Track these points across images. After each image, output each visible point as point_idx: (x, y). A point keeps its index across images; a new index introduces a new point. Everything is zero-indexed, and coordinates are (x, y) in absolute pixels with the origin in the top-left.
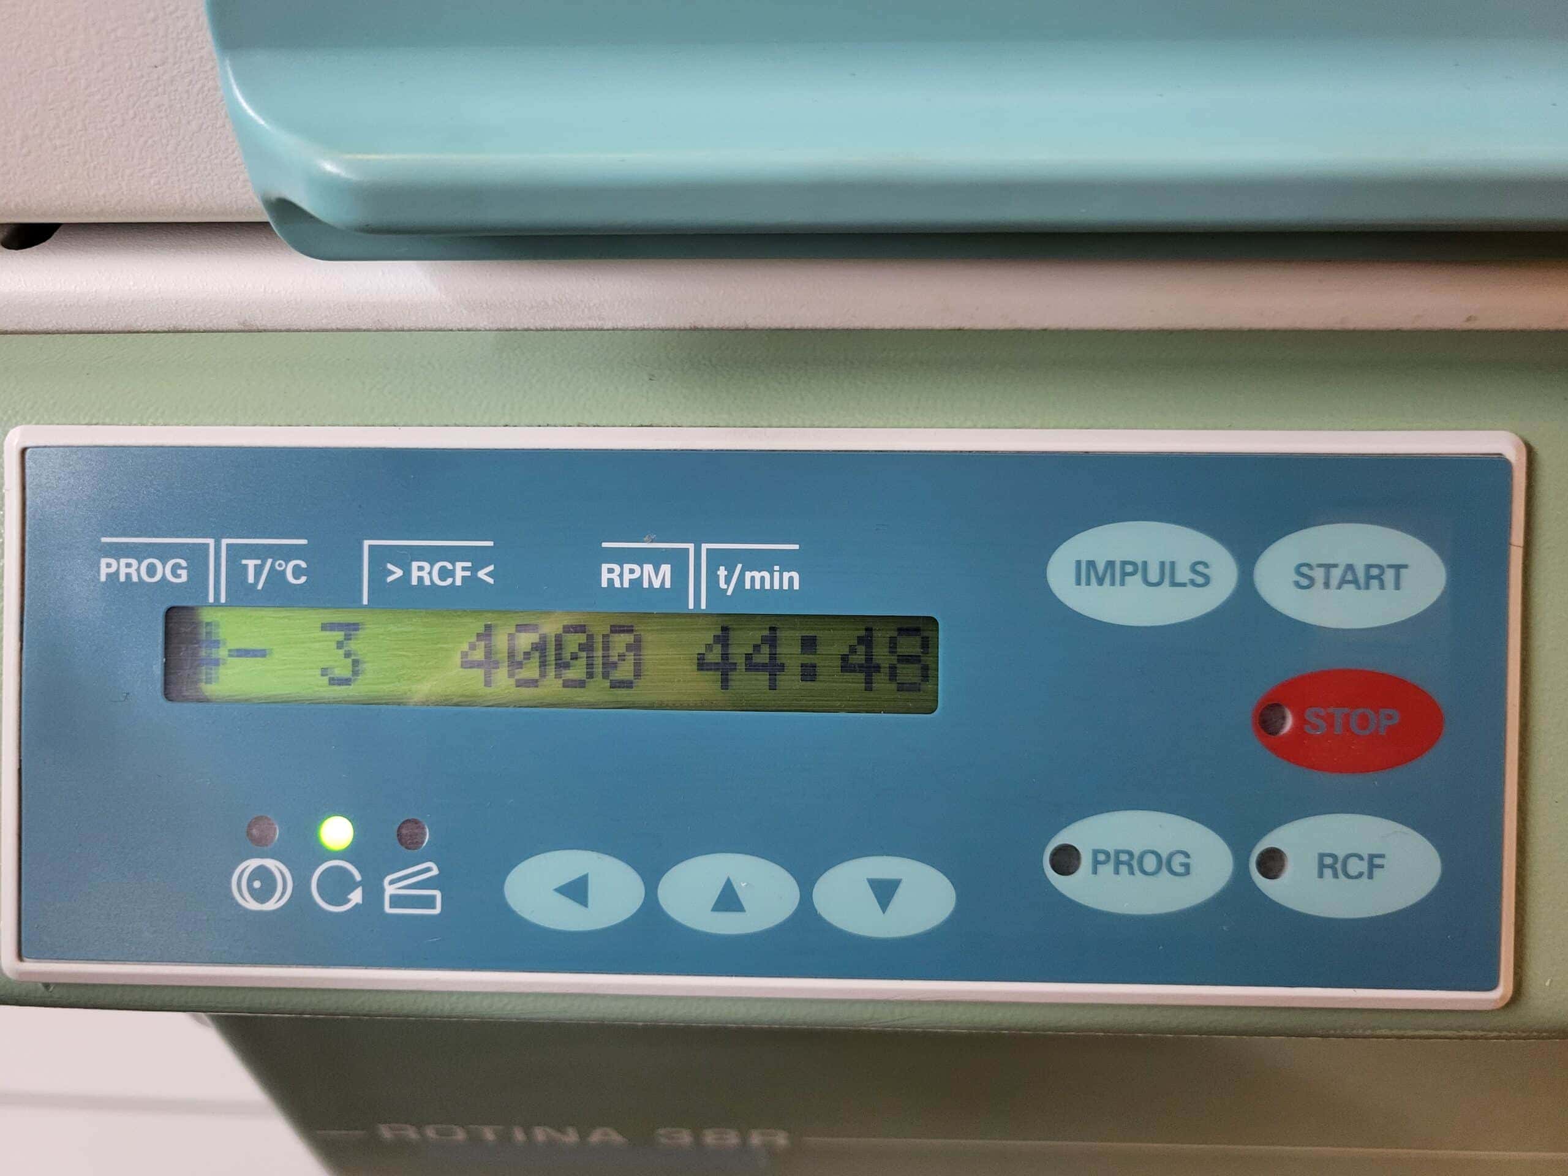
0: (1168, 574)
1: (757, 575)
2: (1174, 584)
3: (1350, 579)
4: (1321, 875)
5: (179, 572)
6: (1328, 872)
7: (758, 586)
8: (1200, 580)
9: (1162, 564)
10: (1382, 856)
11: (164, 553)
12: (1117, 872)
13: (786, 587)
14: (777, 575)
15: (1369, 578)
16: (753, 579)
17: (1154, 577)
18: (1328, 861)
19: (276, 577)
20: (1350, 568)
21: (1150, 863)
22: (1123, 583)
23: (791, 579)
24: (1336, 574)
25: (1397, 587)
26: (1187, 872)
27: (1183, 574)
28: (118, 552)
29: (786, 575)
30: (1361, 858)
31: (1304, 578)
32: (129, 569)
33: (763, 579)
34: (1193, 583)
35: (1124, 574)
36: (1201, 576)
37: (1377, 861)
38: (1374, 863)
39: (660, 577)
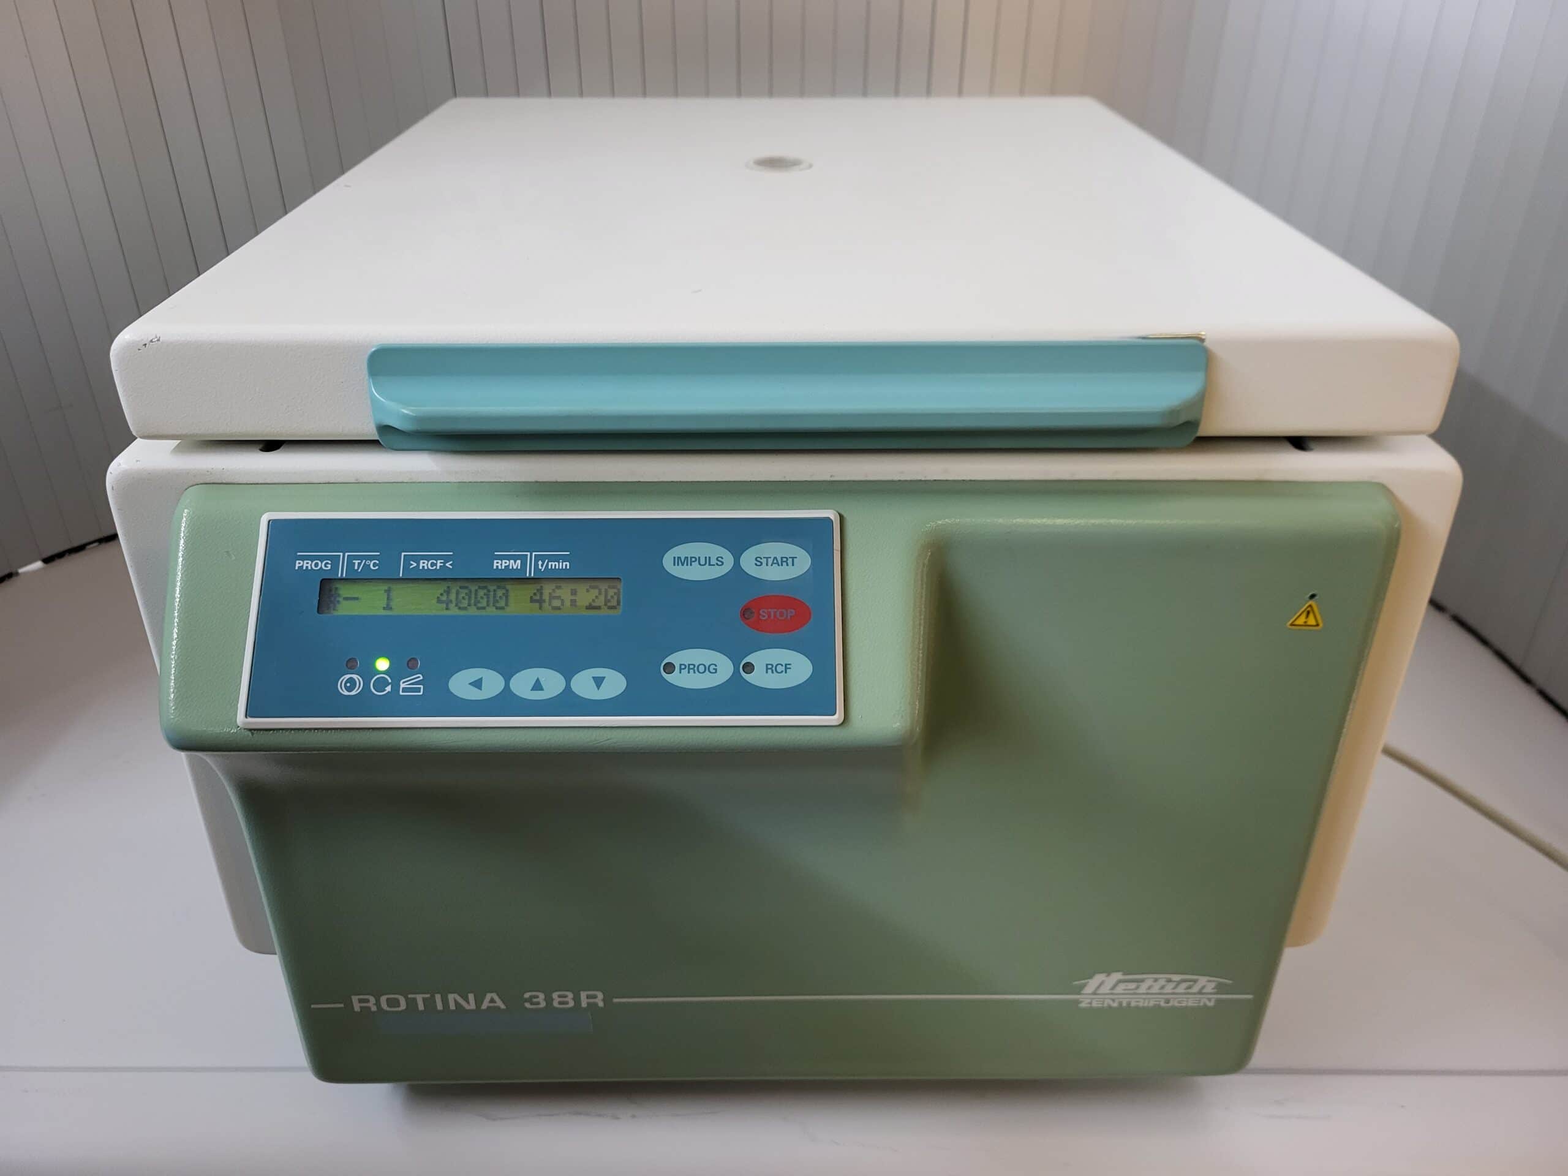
0: (708, 561)
1: (553, 564)
2: (710, 565)
3: (775, 561)
4: (767, 672)
5: (328, 565)
6: (770, 671)
7: (553, 567)
8: (720, 563)
9: (706, 558)
10: (789, 664)
11: (321, 558)
12: (689, 672)
13: (564, 567)
14: (561, 564)
15: (782, 562)
16: (552, 565)
17: (703, 562)
18: (770, 667)
19: (367, 566)
20: (775, 558)
21: (702, 669)
22: (691, 565)
23: (566, 565)
24: (770, 561)
25: (793, 565)
26: (716, 672)
27: (714, 561)
28: (303, 558)
29: (564, 563)
30: (782, 665)
31: (758, 562)
32: (307, 564)
33: (555, 565)
34: (717, 564)
35: (691, 562)
36: (720, 562)
37: (788, 666)
38: (787, 667)
39: (516, 565)
